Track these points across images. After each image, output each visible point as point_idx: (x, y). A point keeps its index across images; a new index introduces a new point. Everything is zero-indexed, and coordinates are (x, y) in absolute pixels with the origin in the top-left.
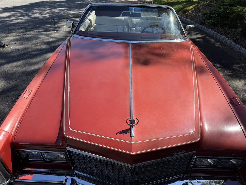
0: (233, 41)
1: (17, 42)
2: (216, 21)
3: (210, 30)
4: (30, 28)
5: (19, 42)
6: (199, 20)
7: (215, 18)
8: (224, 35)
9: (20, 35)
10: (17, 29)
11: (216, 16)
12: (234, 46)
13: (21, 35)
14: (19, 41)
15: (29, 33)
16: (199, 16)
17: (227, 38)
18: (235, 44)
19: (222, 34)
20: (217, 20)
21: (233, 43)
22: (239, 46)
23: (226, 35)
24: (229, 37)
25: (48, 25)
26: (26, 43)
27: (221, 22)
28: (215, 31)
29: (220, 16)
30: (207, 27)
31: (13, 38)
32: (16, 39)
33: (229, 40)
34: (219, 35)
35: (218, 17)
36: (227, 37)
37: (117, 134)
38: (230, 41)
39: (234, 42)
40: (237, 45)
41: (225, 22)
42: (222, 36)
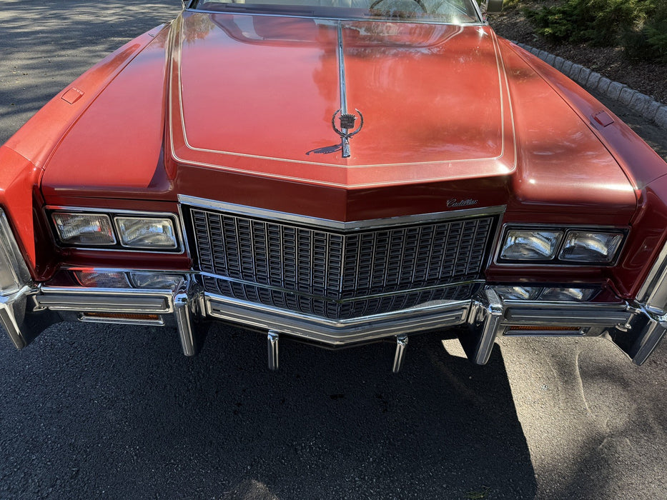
0: (603, 75)
1: (31, 72)
2: (560, 31)
3: (546, 53)
4: (66, 44)
5: (37, 71)
6: (518, 31)
7: (556, 23)
8: (580, 63)
9: (38, 58)
10: (30, 44)
11: (560, 19)
12: (606, 86)
13: (41, 57)
14: (38, 68)
15: (63, 53)
16: (516, 24)
17: (588, 70)
18: (608, 80)
19: (574, 62)
20: (563, 27)
21: (604, 79)
22: (620, 85)
23: (587, 62)
24: (594, 67)
25: (115, 39)
26: (57, 75)
27: (574, 33)
28: (557, 55)
29: (569, 19)
30: (538, 48)
31: (20, 62)
32: (27, 65)
33: (593, 74)
34: (570, 63)
35: (565, 22)
36: (589, 68)
37: (308, 154)
38: (596, 75)
39: (607, 77)
40: (615, 83)
41: (582, 32)
42: (576, 65)
